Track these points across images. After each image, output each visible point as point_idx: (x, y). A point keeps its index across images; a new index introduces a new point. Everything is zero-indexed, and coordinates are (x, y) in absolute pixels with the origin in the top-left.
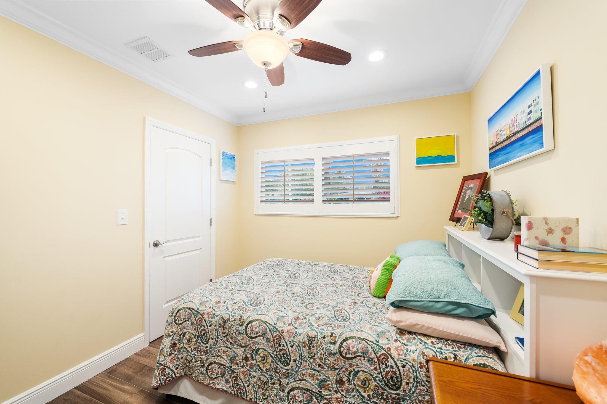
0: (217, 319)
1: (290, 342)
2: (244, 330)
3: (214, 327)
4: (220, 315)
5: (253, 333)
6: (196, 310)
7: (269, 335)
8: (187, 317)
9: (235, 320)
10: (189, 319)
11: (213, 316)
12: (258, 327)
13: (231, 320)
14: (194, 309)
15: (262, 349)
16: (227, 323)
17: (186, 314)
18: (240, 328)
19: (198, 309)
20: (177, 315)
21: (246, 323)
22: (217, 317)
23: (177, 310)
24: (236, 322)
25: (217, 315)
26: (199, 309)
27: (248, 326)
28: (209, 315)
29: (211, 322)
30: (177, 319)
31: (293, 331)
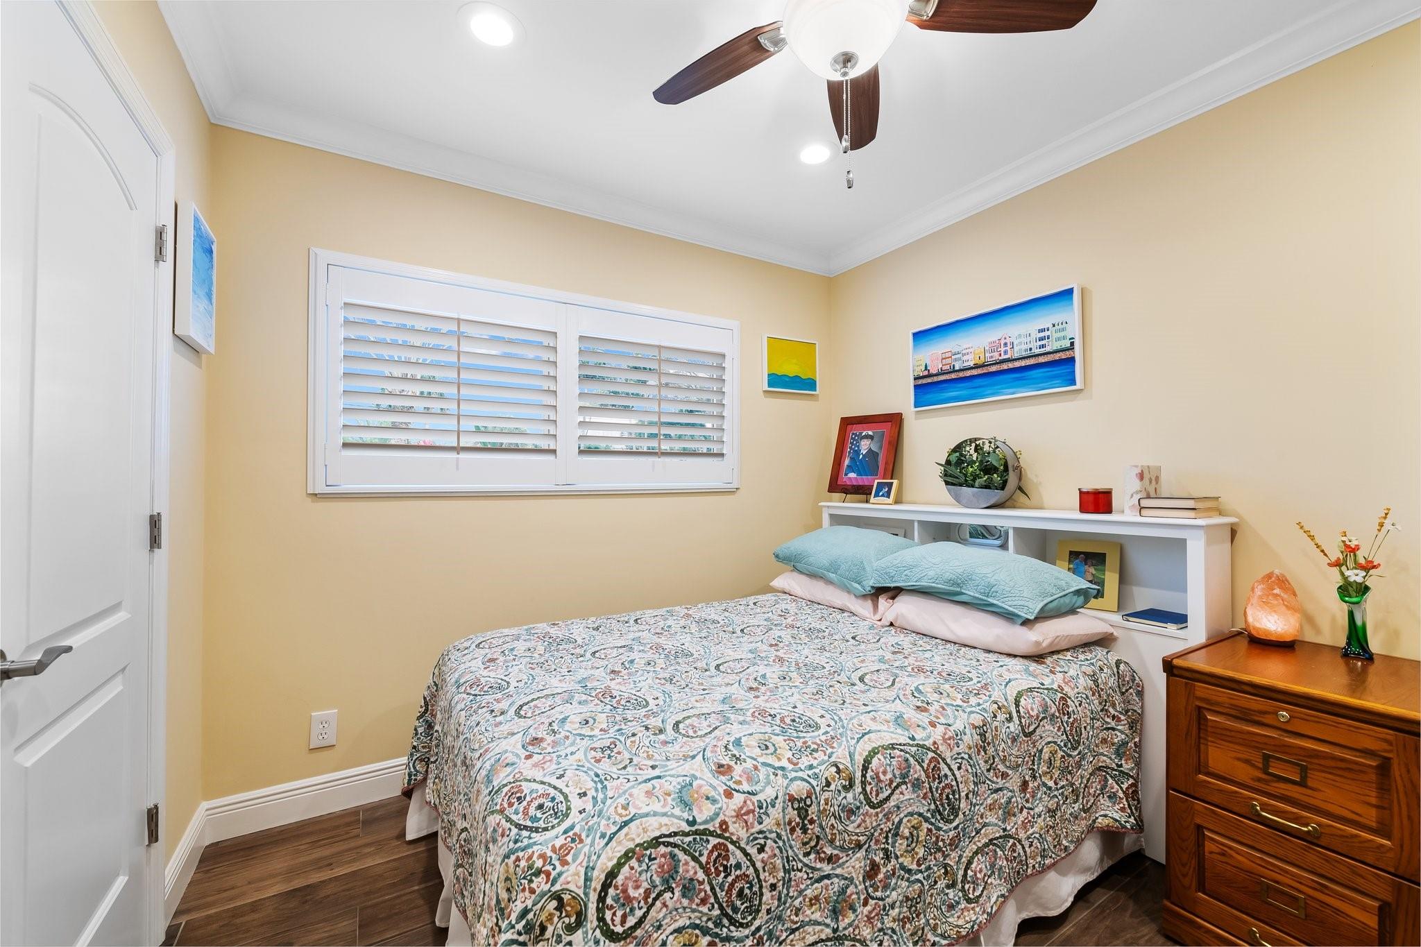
0: (776, 813)
1: (956, 759)
2: (862, 795)
3: (775, 845)
4: (779, 797)
5: (881, 788)
6: (687, 829)
7: (917, 772)
8: (657, 880)
9: (828, 784)
10: (669, 876)
11: (762, 811)
12: (888, 767)
13: (818, 789)
14: (676, 834)
15: (906, 816)
16: (809, 806)
17: (653, 867)
18: (850, 795)
19: (692, 823)
20: (609, 901)
21: (858, 774)
22: (773, 806)
23: (597, 885)
24: (833, 787)
25: (769, 801)
26: (698, 820)
27: (866, 778)
28: (745, 817)
29: (761, 836)
30: (614, 914)
31: (950, 734)
